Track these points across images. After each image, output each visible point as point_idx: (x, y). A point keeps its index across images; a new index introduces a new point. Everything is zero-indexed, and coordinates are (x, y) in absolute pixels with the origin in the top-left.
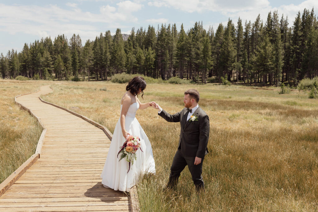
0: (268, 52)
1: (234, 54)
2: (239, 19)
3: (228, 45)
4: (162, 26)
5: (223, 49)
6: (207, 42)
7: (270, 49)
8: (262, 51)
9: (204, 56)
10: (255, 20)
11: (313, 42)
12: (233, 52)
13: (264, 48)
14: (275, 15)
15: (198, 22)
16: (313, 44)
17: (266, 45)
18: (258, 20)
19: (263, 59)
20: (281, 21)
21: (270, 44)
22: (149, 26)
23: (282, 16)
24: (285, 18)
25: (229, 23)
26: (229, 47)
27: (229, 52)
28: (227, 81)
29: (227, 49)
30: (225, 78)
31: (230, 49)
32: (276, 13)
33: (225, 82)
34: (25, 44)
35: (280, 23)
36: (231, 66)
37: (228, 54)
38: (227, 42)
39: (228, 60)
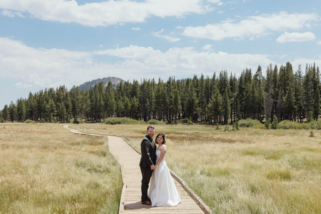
0: (218, 100)
2: (202, 74)
4: (144, 80)
5: (189, 98)
6: (177, 93)
7: (221, 98)
8: (214, 100)
9: (175, 103)
10: (213, 76)
11: (249, 93)
12: (197, 100)
13: (216, 98)
14: (225, 74)
15: (171, 77)
16: (248, 95)
17: (217, 95)
18: (214, 76)
19: (216, 105)
20: (231, 77)
21: (220, 95)
22: (134, 80)
24: (233, 75)
25: (194, 78)
26: (193, 97)
27: (193, 100)
28: (191, 122)
29: (192, 98)
30: (189, 119)
32: (226, 72)
33: (189, 123)
34: (30, 93)
35: (230, 79)
36: (195, 110)
37: (193, 101)
38: (191, 93)
39: (193, 106)
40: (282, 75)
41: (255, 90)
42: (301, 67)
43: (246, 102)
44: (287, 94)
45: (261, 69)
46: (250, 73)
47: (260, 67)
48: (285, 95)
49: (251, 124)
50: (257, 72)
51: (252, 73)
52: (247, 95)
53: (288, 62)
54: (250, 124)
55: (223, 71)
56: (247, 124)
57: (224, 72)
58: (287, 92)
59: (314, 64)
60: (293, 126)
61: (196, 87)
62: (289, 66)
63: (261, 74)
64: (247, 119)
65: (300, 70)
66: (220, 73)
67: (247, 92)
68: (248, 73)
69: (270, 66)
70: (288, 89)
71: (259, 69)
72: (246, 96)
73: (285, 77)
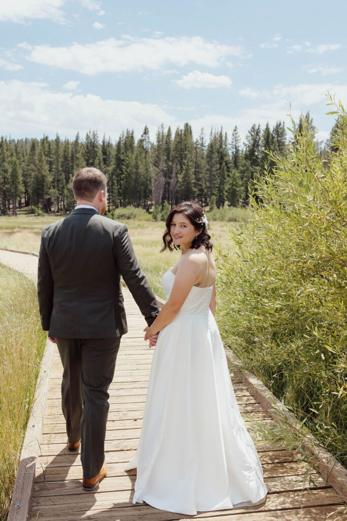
1: (50, 179)
2: (57, 134)
3: (42, 168)
5: (37, 173)
6: (15, 164)
9: (13, 181)
10: (75, 139)
11: (130, 168)
12: (49, 176)
14: (94, 135)
15: (4, 136)
16: (130, 170)
18: (77, 138)
20: (103, 142)
23: (103, 136)
24: (107, 138)
26: (43, 171)
27: (43, 176)
28: (40, 212)
29: (41, 172)
30: (38, 208)
31: (44, 174)
33: (38, 213)
35: (102, 144)
36: (47, 194)
37: (43, 178)
38: (40, 164)
39: (43, 186)
40: (178, 142)
41: (140, 163)
42: (203, 132)
43: (126, 182)
44: (184, 171)
45: (148, 131)
46: (132, 137)
47: (148, 128)
48: (182, 172)
49: (134, 214)
50: (142, 136)
51: (135, 137)
52: (128, 170)
53: (186, 122)
54: (132, 214)
55: (91, 131)
56: (127, 215)
57: (93, 133)
58: (184, 167)
59: (222, 128)
61: (48, 154)
62: (188, 130)
63: (149, 139)
64: (128, 207)
65: (202, 136)
66: (87, 135)
67: (127, 166)
68: (130, 137)
69: (162, 128)
70: (186, 164)
71: (146, 131)
72: (126, 171)
73: (182, 146)
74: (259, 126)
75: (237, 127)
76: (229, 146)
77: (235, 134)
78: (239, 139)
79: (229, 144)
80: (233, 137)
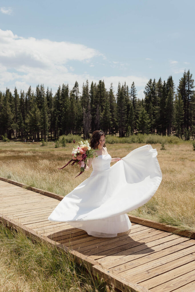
0: (37, 116)
1: (12, 117)
2: (15, 88)
3: (7, 110)
5: (3, 113)
7: (39, 113)
8: (33, 115)
10: (28, 91)
11: (68, 109)
12: (11, 115)
13: (34, 113)
14: (42, 88)
16: (68, 110)
17: (35, 110)
18: (30, 90)
19: (34, 121)
20: (47, 92)
21: (38, 110)
23: (47, 89)
24: (50, 90)
25: (7, 91)
26: (7, 111)
27: (7, 115)
28: (6, 139)
29: (6, 112)
30: (5, 136)
31: (8, 113)
32: (42, 86)
35: (46, 94)
36: (10, 127)
37: (7, 116)
38: (5, 107)
39: (7, 122)
40: (99, 92)
41: (74, 105)
42: (112, 86)
43: (65, 118)
44: (104, 111)
45: (78, 85)
46: (67, 89)
47: (77, 83)
48: (102, 111)
49: (73, 139)
50: (74, 88)
51: (69, 89)
52: (67, 110)
53: (100, 80)
55: (40, 85)
56: (69, 140)
57: (41, 86)
58: (104, 108)
59: (125, 83)
60: (115, 141)
61: (10, 101)
62: (102, 85)
63: (78, 90)
64: (69, 135)
65: (112, 88)
66: (37, 87)
67: (66, 108)
68: (65, 90)
69: (87, 82)
70: (105, 105)
71: (76, 85)
72: (65, 111)
73: (101, 94)
74: (155, 80)
75: (134, 83)
76: (130, 95)
77: (133, 88)
78: (135, 90)
79: (130, 94)
80: (132, 89)
